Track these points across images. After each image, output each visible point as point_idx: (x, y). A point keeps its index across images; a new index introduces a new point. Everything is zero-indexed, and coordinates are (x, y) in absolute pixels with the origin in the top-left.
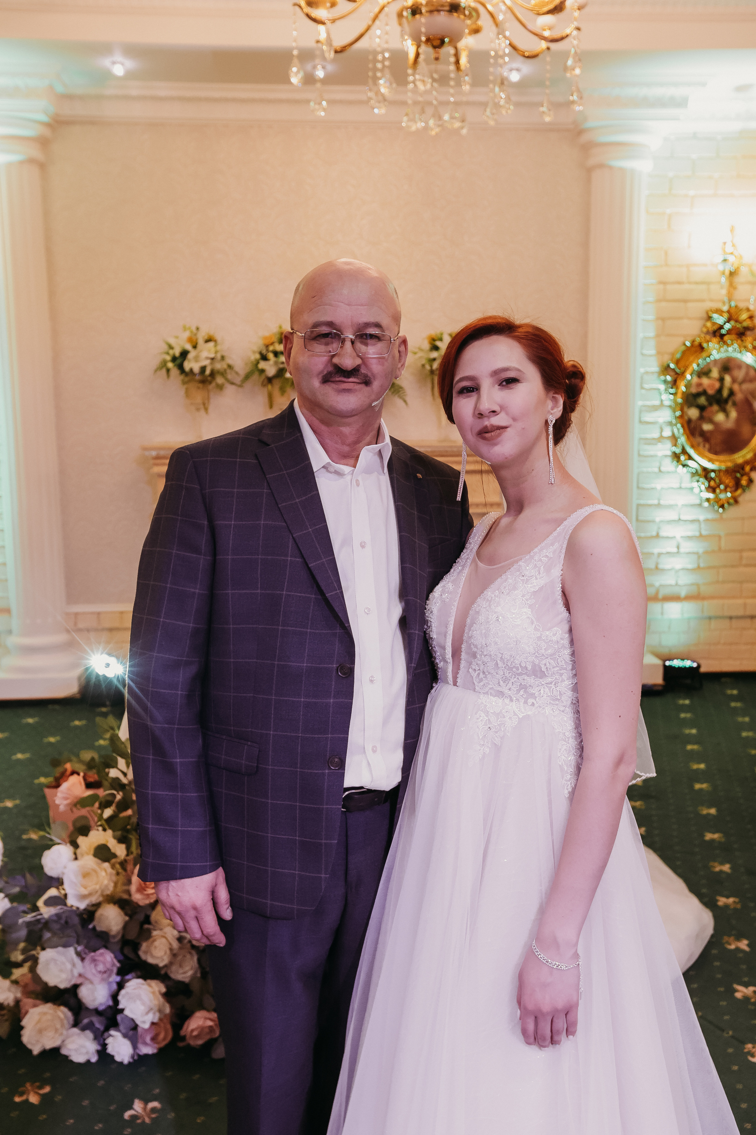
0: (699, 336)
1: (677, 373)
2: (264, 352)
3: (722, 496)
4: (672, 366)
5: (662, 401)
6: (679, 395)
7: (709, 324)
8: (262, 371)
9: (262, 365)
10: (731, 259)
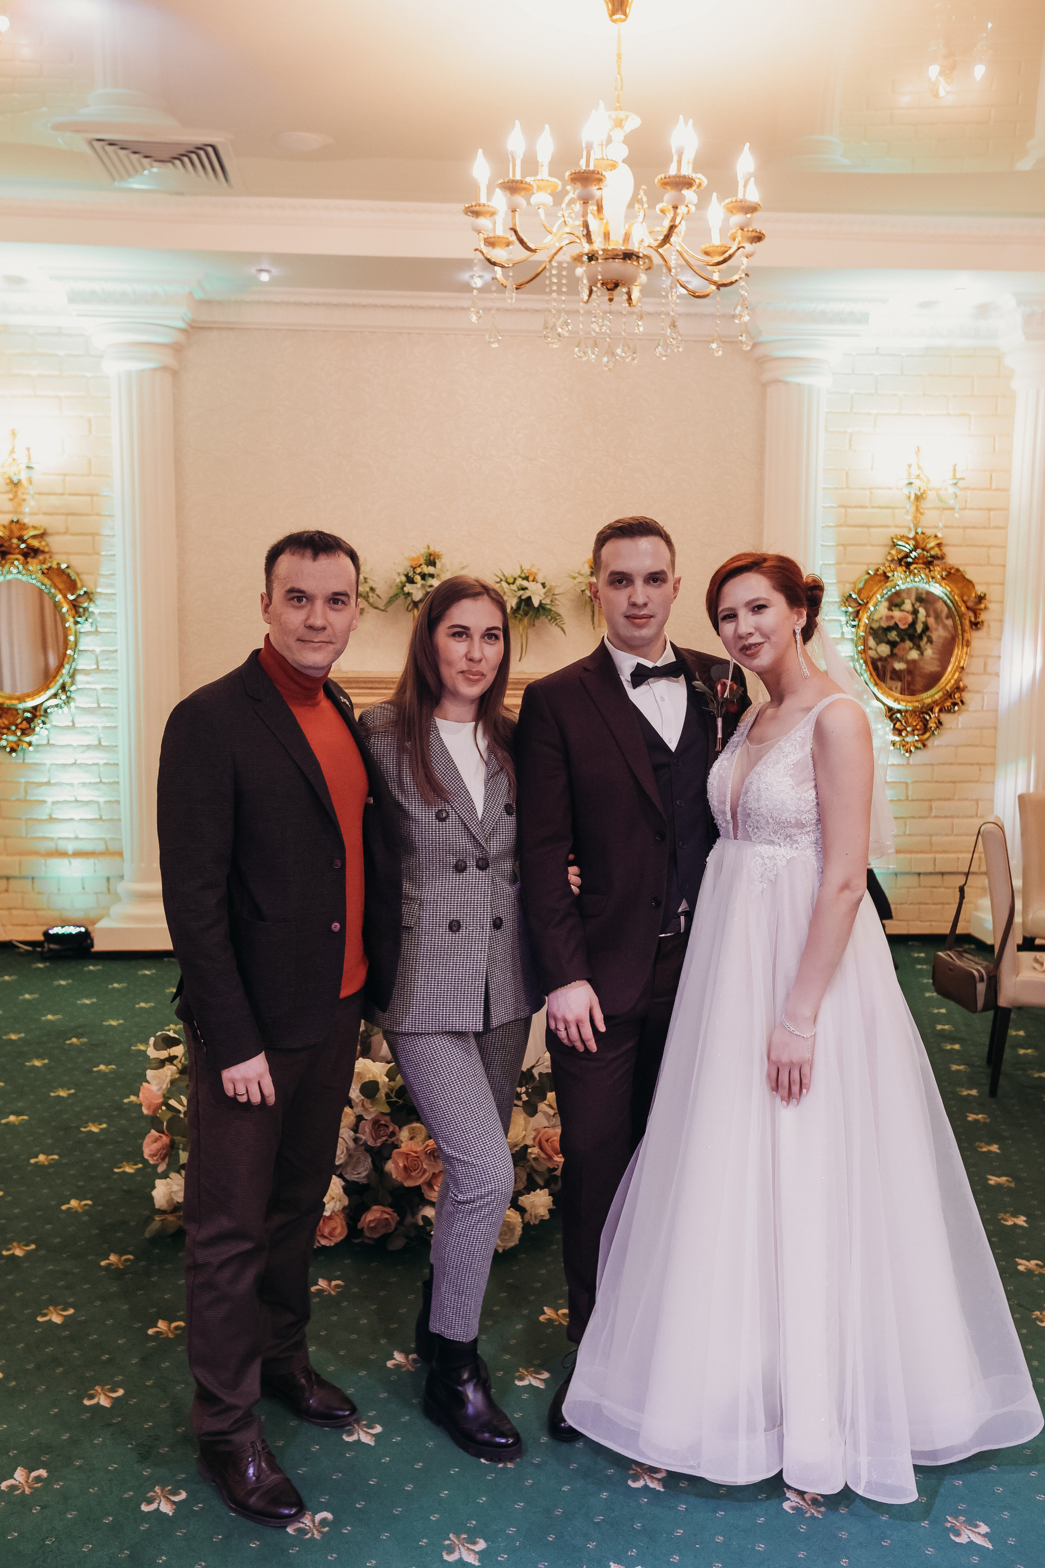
0: (884, 564)
1: (860, 604)
2: (411, 574)
3: (909, 739)
4: (854, 596)
5: (843, 633)
6: (862, 628)
7: (893, 552)
8: (409, 594)
9: (408, 588)
10: (917, 483)
